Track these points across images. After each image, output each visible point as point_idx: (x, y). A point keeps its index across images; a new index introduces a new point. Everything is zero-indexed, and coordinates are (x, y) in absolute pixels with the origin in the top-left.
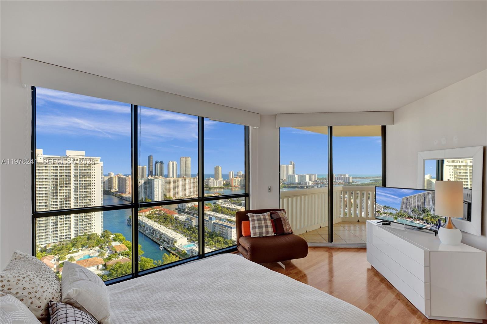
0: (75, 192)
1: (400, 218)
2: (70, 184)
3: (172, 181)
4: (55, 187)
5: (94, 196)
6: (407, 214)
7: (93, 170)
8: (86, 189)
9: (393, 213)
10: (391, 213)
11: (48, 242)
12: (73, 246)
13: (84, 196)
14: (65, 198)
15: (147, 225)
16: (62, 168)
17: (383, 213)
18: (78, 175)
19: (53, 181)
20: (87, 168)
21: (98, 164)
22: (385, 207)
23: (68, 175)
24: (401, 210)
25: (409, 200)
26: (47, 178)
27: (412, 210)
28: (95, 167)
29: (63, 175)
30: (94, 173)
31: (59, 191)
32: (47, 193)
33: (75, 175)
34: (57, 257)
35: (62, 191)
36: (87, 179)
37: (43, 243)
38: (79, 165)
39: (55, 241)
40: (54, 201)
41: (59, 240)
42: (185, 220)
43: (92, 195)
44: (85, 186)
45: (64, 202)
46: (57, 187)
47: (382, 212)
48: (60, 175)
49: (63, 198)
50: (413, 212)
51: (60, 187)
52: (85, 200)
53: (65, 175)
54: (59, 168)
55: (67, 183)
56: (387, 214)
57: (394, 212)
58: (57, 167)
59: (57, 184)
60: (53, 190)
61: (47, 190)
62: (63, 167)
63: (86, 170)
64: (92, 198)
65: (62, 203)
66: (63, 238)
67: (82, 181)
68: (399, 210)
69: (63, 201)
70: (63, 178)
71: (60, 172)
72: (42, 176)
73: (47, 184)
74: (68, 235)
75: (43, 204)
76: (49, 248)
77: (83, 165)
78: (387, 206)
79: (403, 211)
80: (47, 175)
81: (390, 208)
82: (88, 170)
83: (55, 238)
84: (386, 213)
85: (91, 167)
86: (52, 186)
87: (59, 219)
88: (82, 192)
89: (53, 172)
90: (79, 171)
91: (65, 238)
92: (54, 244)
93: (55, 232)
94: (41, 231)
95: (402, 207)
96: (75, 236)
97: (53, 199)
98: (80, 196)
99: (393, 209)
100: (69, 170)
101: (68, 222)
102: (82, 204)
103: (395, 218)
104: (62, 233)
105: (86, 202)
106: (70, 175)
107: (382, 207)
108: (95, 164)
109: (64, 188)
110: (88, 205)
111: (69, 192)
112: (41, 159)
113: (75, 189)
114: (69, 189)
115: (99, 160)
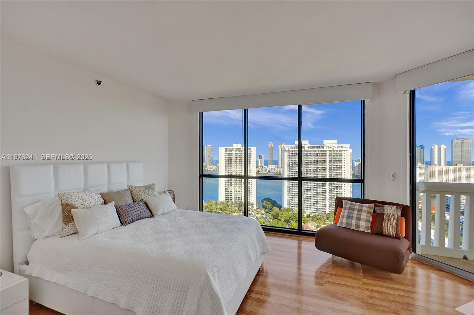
0: (329, 174)
2: (326, 167)
3: (437, 169)
7: (344, 156)
8: (338, 172)
11: (311, 211)
12: (327, 219)
16: (320, 155)
18: (331, 160)
19: (315, 165)
20: (338, 155)
21: (347, 150)
23: (325, 160)
26: (311, 163)
28: (345, 154)
29: (321, 160)
30: (345, 158)
31: (318, 172)
32: (311, 174)
33: (329, 160)
34: (316, 224)
35: (321, 173)
36: (339, 164)
37: (309, 211)
38: (332, 152)
39: (315, 212)
41: (318, 211)
44: (337, 170)
46: (317, 169)
48: (319, 160)
51: (319, 170)
53: (323, 160)
54: (318, 155)
55: (324, 166)
58: (317, 153)
59: (317, 167)
60: (315, 172)
61: (311, 172)
62: (321, 153)
63: (338, 156)
66: (321, 211)
67: (335, 165)
70: (321, 163)
71: (319, 158)
72: (308, 160)
73: (311, 167)
74: (324, 209)
76: (312, 216)
77: (336, 152)
80: (311, 160)
82: (340, 156)
83: (315, 209)
85: (342, 153)
86: (314, 168)
87: (318, 195)
88: (335, 174)
89: (315, 158)
90: (332, 157)
91: (322, 211)
92: (315, 214)
93: (315, 205)
94: (307, 202)
96: (329, 211)
100: (325, 156)
101: (324, 199)
102: (334, 185)
104: (320, 206)
105: (338, 184)
106: (326, 160)
108: (345, 151)
109: (322, 171)
110: (339, 187)
111: (325, 174)
112: (307, 148)
113: (329, 172)
114: (325, 172)
115: (349, 147)
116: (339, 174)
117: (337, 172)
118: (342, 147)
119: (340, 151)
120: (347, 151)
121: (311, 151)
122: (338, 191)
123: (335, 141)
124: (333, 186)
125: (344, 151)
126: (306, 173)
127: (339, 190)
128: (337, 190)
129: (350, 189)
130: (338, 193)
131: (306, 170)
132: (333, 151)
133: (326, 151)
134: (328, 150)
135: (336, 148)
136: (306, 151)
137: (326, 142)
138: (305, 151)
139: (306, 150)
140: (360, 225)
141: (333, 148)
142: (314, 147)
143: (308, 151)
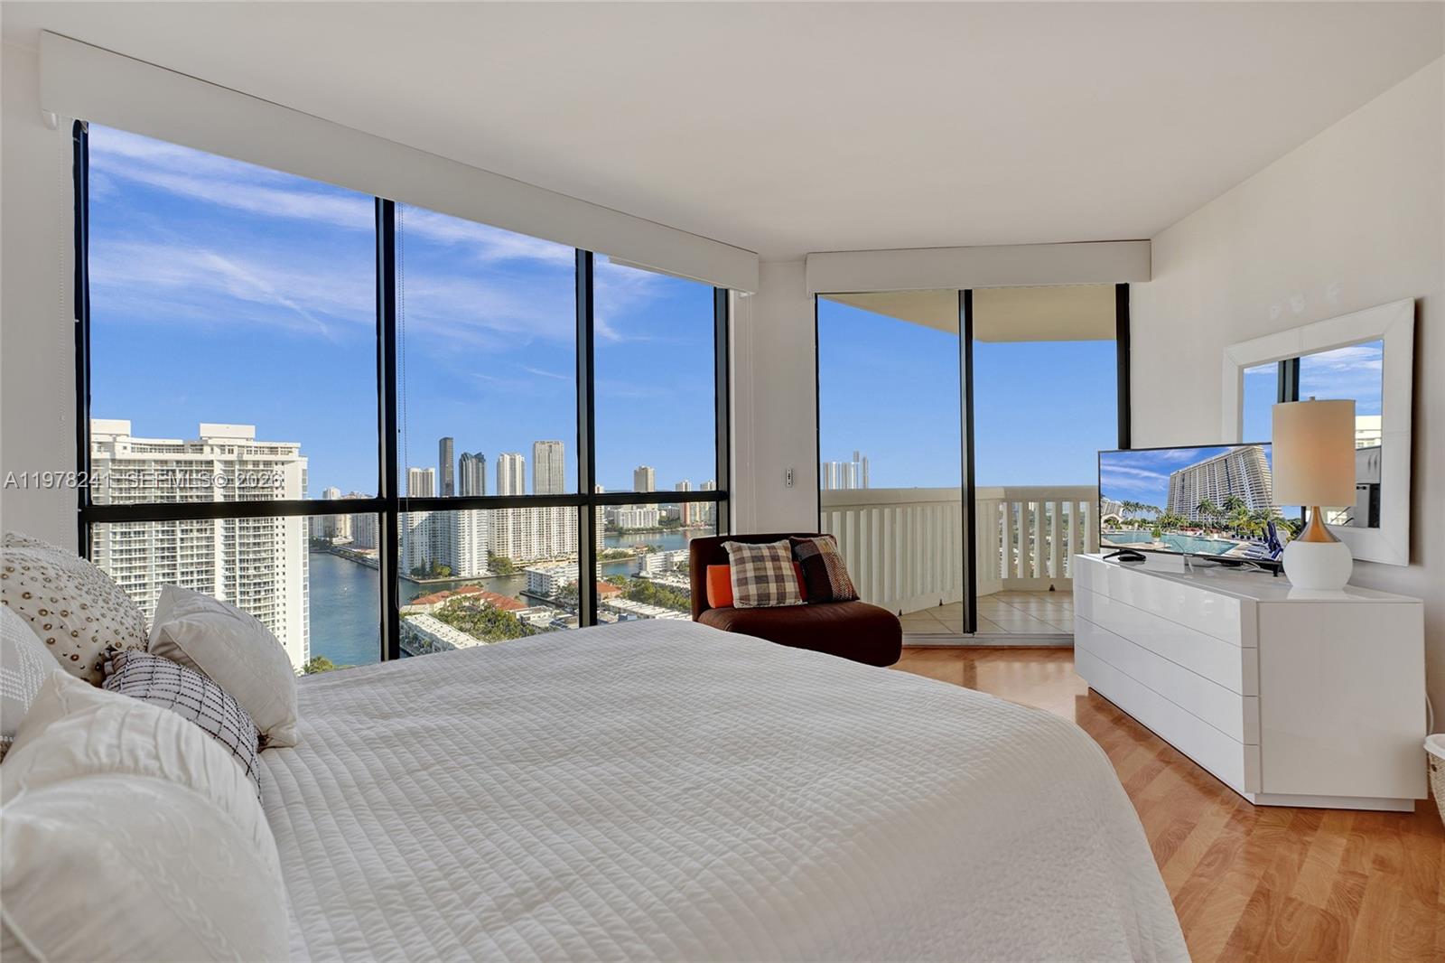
0: (225, 545)
1: (1168, 533)
4: (168, 531)
5: (281, 558)
6: (1187, 519)
8: (259, 535)
9: (1150, 520)
10: (1144, 521)
13: (251, 556)
14: (198, 563)
15: (438, 640)
17: (1122, 523)
21: (293, 462)
22: (1127, 504)
24: (1170, 509)
25: (1187, 478)
27: (1198, 505)
28: (283, 471)
31: (178, 540)
32: (144, 550)
35: (190, 544)
38: (237, 467)
40: (166, 571)
42: (548, 625)
43: (276, 554)
44: (255, 528)
45: (196, 576)
46: (173, 531)
47: (1120, 521)
48: (182, 497)
49: (192, 564)
50: (1200, 511)
51: (182, 531)
52: (255, 568)
56: (1133, 525)
57: (1152, 516)
60: (162, 540)
61: (144, 541)
64: (276, 563)
65: (189, 578)
68: (1163, 511)
69: (192, 572)
72: (129, 498)
75: (133, 581)
77: (250, 467)
78: (1133, 501)
79: (1175, 512)
80: (144, 497)
81: (1141, 507)
84: (1131, 523)
88: (248, 544)
95: (1171, 500)
97: (163, 566)
98: (242, 557)
99: (1149, 508)
102: (246, 581)
103: (1156, 534)
105: (259, 576)
107: (1120, 506)
108: (283, 464)
109: (195, 534)
110: (265, 583)
111: (208, 546)
112: (125, 448)
113: (226, 536)
114: (208, 538)
115: (297, 450)
116: (262, 540)
117: (255, 536)
118: (273, 450)
119: (267, 463)
120: (292, 464)
121: (144, 462)
122: (259, 600)
123: (250, 431)
124: (243, 585)
125: (280, 466)
126: (117, 547)
127: (263, 593)
128: (257, 597)
129: (302, 587)
130: (262, 604)
131: (118, 538)
132: (240, 465)
133: (211, 463)
134: (219, 461)
135: (249, 452)
136: (120, 461)
137: (207, 430)
138: (113, 461)
139: (118, 457)
140: (787, 590)
141: (240, 454)
142: (160, 448)
143: (129, 462)
